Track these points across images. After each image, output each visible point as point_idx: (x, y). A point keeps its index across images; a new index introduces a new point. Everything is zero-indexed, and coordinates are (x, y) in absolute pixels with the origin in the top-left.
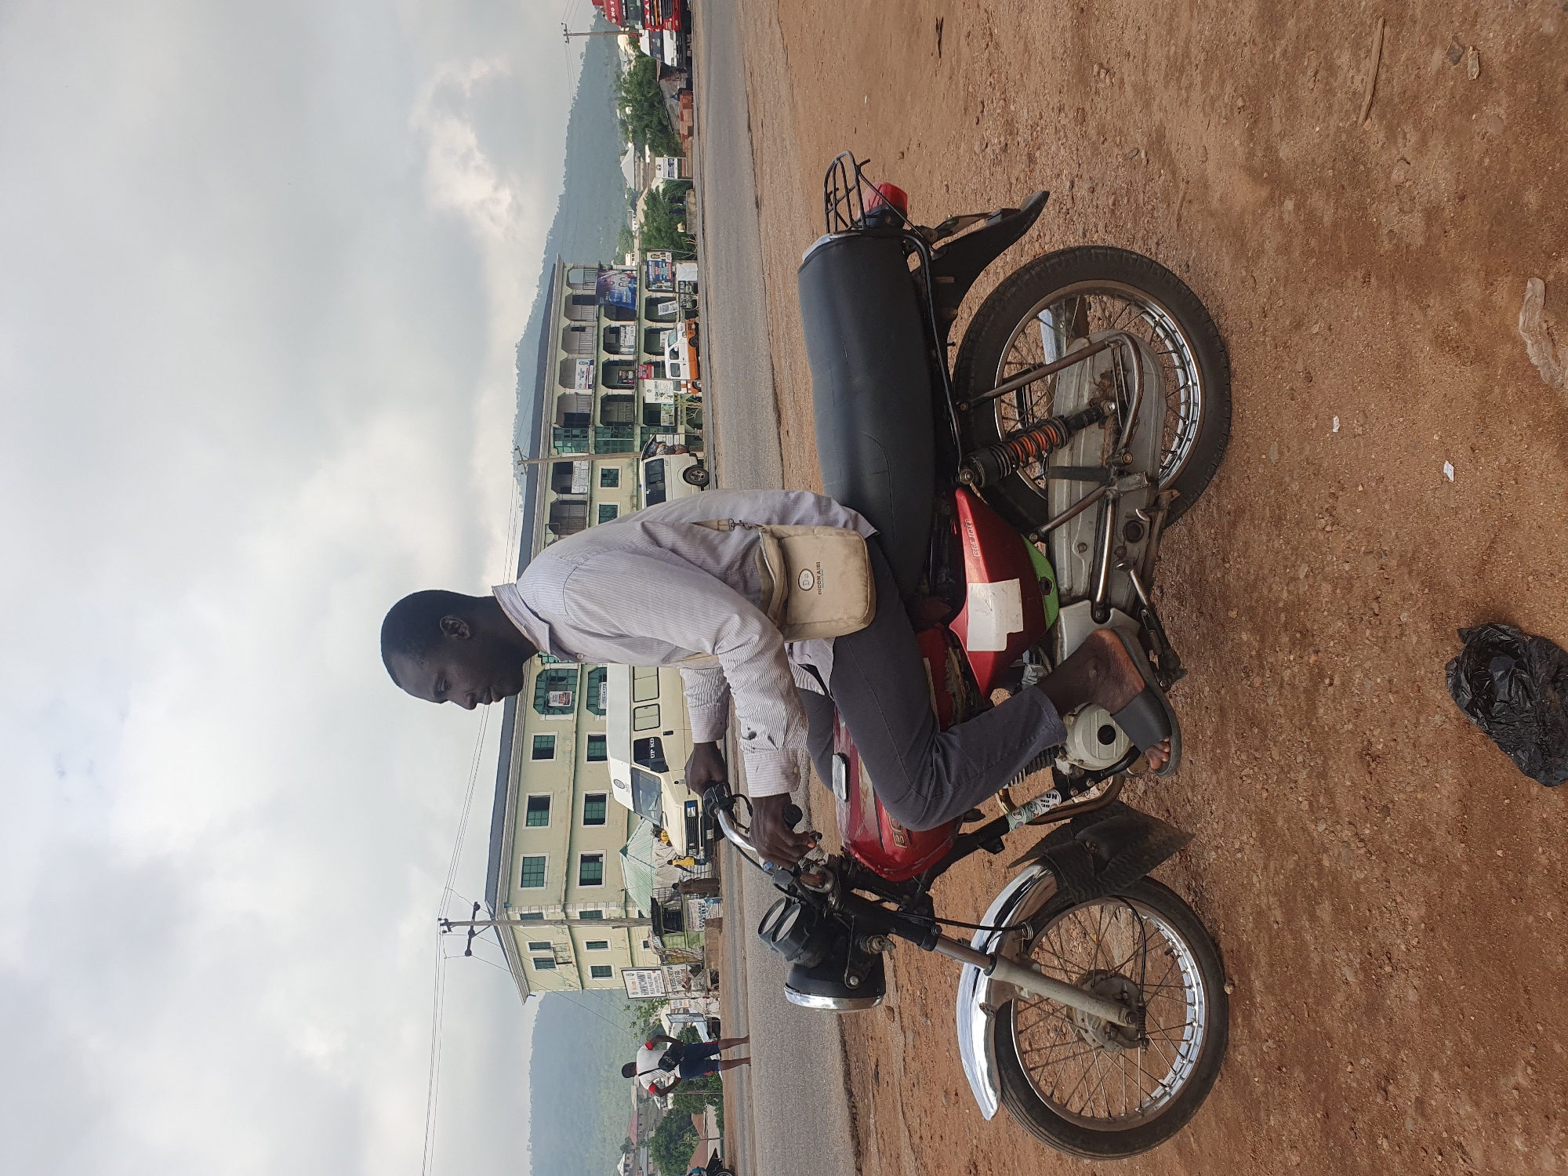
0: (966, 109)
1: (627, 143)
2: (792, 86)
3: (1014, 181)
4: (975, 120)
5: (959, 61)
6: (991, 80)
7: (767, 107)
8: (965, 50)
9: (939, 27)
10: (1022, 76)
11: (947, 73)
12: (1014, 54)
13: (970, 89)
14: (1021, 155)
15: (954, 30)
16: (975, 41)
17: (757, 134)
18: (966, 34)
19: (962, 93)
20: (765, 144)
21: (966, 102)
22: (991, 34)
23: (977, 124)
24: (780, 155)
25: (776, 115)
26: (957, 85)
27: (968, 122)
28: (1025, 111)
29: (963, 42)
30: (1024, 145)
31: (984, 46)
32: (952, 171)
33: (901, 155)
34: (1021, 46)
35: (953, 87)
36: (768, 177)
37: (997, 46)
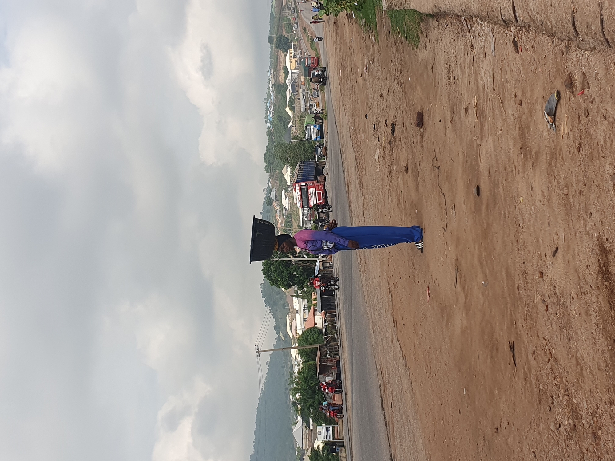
0: (540, 400)
1: (297, 417)
2: (411, 381)
3: (585, 451)
4: (548, 408)
5: (530, 369)
6: (556, 382)
7: (394, 393)
8: (533, 363)
9: (512, 347)
10: (578, 380)
11: (522, 375)
12: (570, 366)
13: (541, 387)
14: (587, 433)
15: (523, 349)
16: (539, 357)
17: (388, 411)
18: (533, 353)
19: (536, 390)
20: (395, 418)
21: (539, 395)
22: (550, 353)
23: (550, 410)
24: (406, 427)
25: (401, 399)
26: (531, 384)
27: (543, 409)
28: (585, 403)
29: (530, 357)
30: (588, 426)
31: (547, 360)
32: (536, 442)
33: (496, 430)
34: (574, 361)
35: (528, 385)
36: (398, 441)
37: (556, 360)
